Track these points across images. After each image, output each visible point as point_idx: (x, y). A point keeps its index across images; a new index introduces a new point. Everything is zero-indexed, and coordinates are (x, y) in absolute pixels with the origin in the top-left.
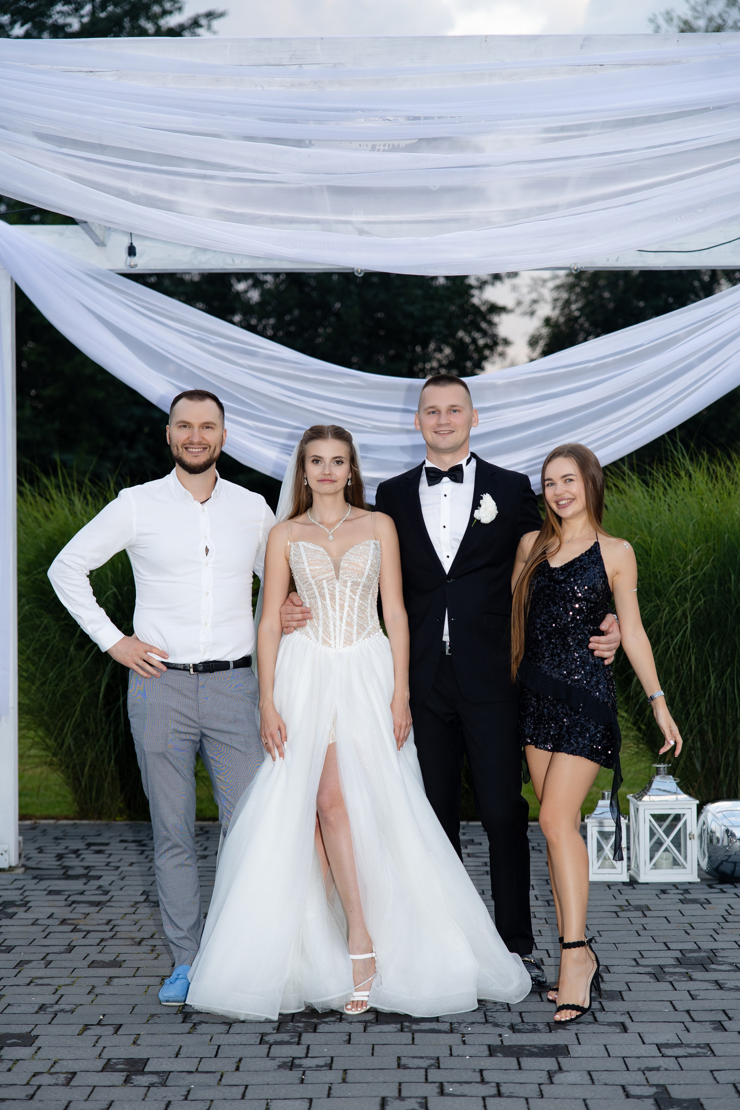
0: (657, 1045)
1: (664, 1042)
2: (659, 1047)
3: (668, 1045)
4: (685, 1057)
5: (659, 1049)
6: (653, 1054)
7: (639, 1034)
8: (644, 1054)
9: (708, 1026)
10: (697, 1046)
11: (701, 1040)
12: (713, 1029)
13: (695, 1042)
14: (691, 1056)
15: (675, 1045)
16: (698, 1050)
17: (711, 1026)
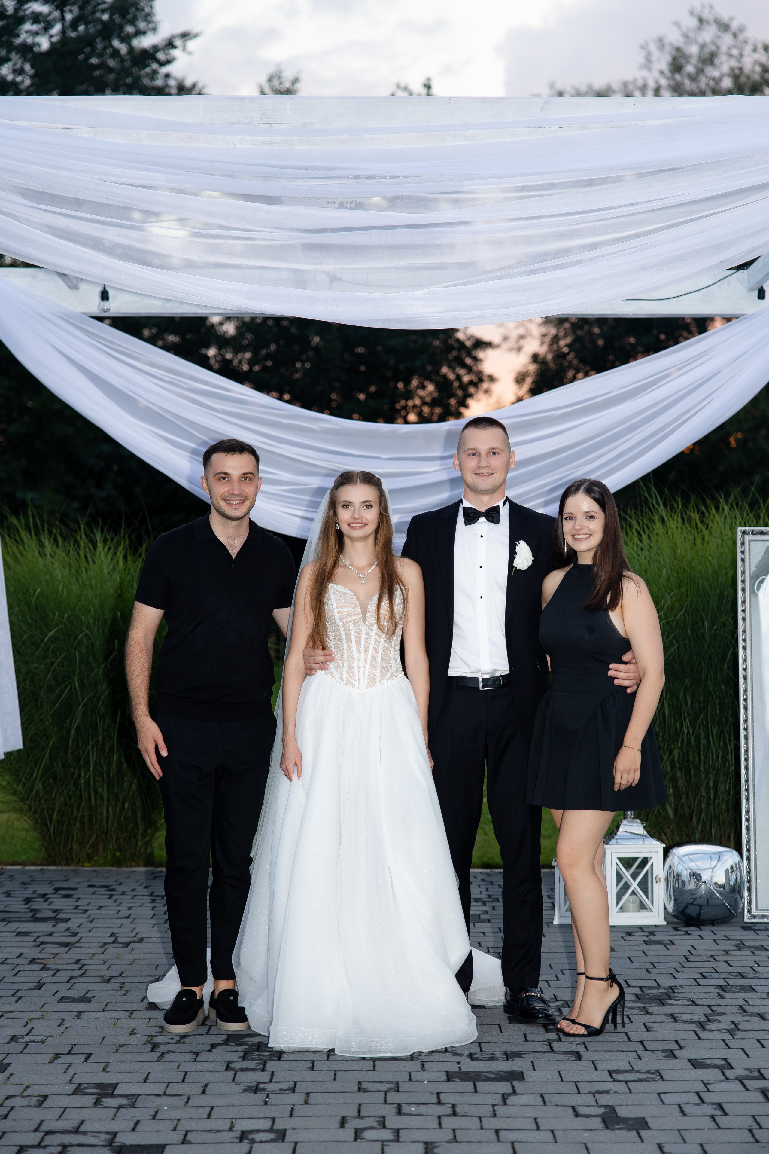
0: (609, 1071)
1: (615, 1068)
2: (610, 1072)
3: (618, 1072)
4: (635, 1081)
5: (610, 1075)
6: (604, 1079)
7: (593, 1062)
8: (596, 1079)
9: (660, 1055)
10: (648, 1072)
11: (652, 1067)
12: (666, 1057)
13: (646, 1068)
14: (641, 1080)
15: (627, 1071)
16: (649, 1075)
17: (664, 1054)
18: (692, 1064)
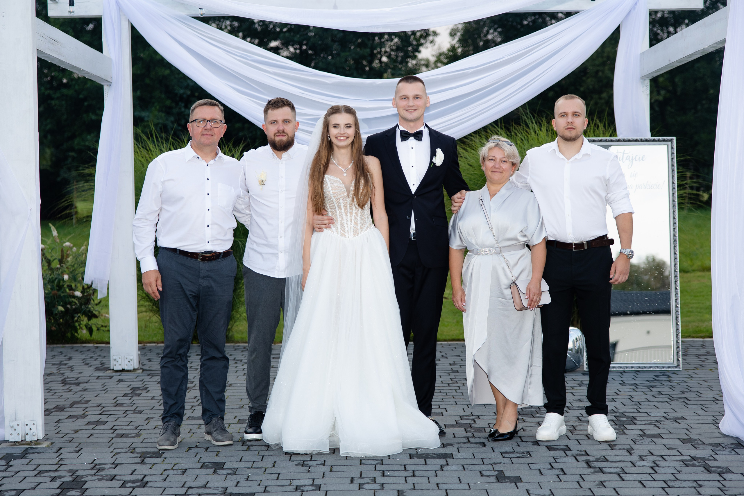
0: (501, 452)
1: (505, 451)
2: (502, 453)
3: (506, 453)
4: (515, 458)
5: (502, 454)
6: (498, 457)
7: (492, 448)
8: (493, 457)
9: (530, 444)
10: (523, 453)
11: (525, 450)
12: (533, 445)
13: (522, 451)
14: (519, 457)
15: (511, 452)
16: (523, 454)
17: (532, 443)
18: (548, 448)
